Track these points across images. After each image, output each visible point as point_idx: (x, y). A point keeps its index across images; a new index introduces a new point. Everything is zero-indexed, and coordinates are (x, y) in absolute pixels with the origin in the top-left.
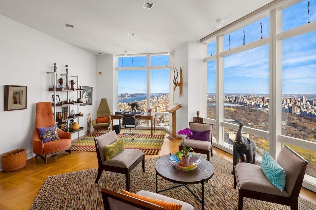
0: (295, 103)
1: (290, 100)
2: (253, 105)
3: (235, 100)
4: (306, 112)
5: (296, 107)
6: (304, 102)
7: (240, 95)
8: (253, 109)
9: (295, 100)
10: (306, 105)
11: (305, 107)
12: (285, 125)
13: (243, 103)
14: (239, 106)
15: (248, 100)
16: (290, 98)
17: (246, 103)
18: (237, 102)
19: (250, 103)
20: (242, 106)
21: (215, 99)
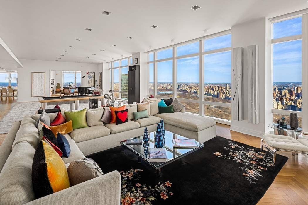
0: (222, 90)
1: (219, 88)
2: (192, 92)
3: (179, 88)
4: (228, 97)
5: (222, 93)
6: (228, 89)
7: (182, 84)
8: (192, 95)
9: (222, 88)
10: (229, 91)
11: (228, 93)
12: (214, 108)
13: (185, 90)
14: (181, 94)
15: (189, 88)
16: (218, 86)
17: (187, 91)
18: (180, 90)
19: (190, 91)
20: (184, 93)
21: (162, 87)
